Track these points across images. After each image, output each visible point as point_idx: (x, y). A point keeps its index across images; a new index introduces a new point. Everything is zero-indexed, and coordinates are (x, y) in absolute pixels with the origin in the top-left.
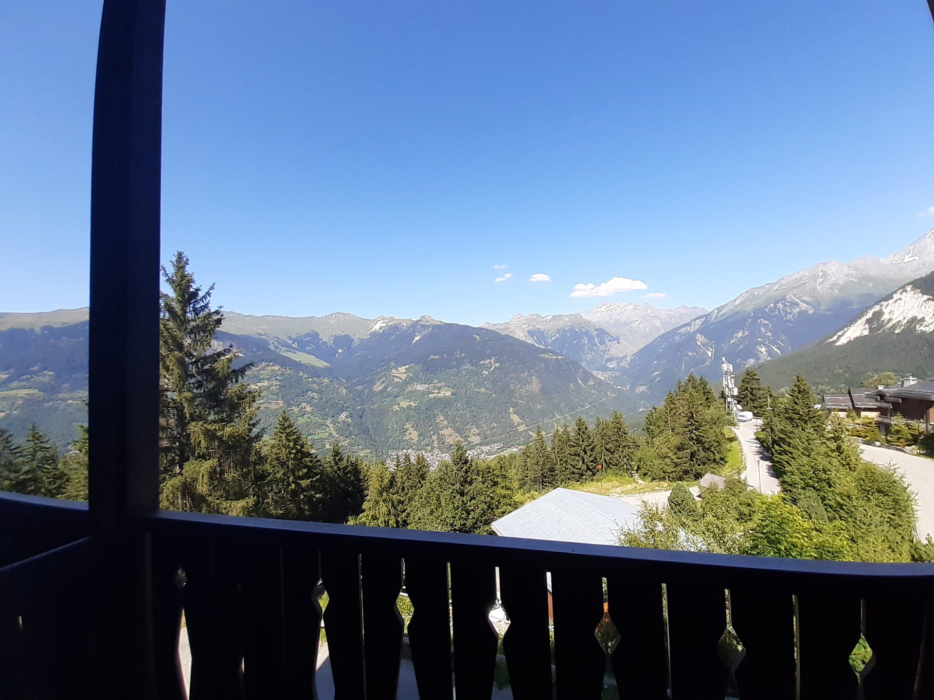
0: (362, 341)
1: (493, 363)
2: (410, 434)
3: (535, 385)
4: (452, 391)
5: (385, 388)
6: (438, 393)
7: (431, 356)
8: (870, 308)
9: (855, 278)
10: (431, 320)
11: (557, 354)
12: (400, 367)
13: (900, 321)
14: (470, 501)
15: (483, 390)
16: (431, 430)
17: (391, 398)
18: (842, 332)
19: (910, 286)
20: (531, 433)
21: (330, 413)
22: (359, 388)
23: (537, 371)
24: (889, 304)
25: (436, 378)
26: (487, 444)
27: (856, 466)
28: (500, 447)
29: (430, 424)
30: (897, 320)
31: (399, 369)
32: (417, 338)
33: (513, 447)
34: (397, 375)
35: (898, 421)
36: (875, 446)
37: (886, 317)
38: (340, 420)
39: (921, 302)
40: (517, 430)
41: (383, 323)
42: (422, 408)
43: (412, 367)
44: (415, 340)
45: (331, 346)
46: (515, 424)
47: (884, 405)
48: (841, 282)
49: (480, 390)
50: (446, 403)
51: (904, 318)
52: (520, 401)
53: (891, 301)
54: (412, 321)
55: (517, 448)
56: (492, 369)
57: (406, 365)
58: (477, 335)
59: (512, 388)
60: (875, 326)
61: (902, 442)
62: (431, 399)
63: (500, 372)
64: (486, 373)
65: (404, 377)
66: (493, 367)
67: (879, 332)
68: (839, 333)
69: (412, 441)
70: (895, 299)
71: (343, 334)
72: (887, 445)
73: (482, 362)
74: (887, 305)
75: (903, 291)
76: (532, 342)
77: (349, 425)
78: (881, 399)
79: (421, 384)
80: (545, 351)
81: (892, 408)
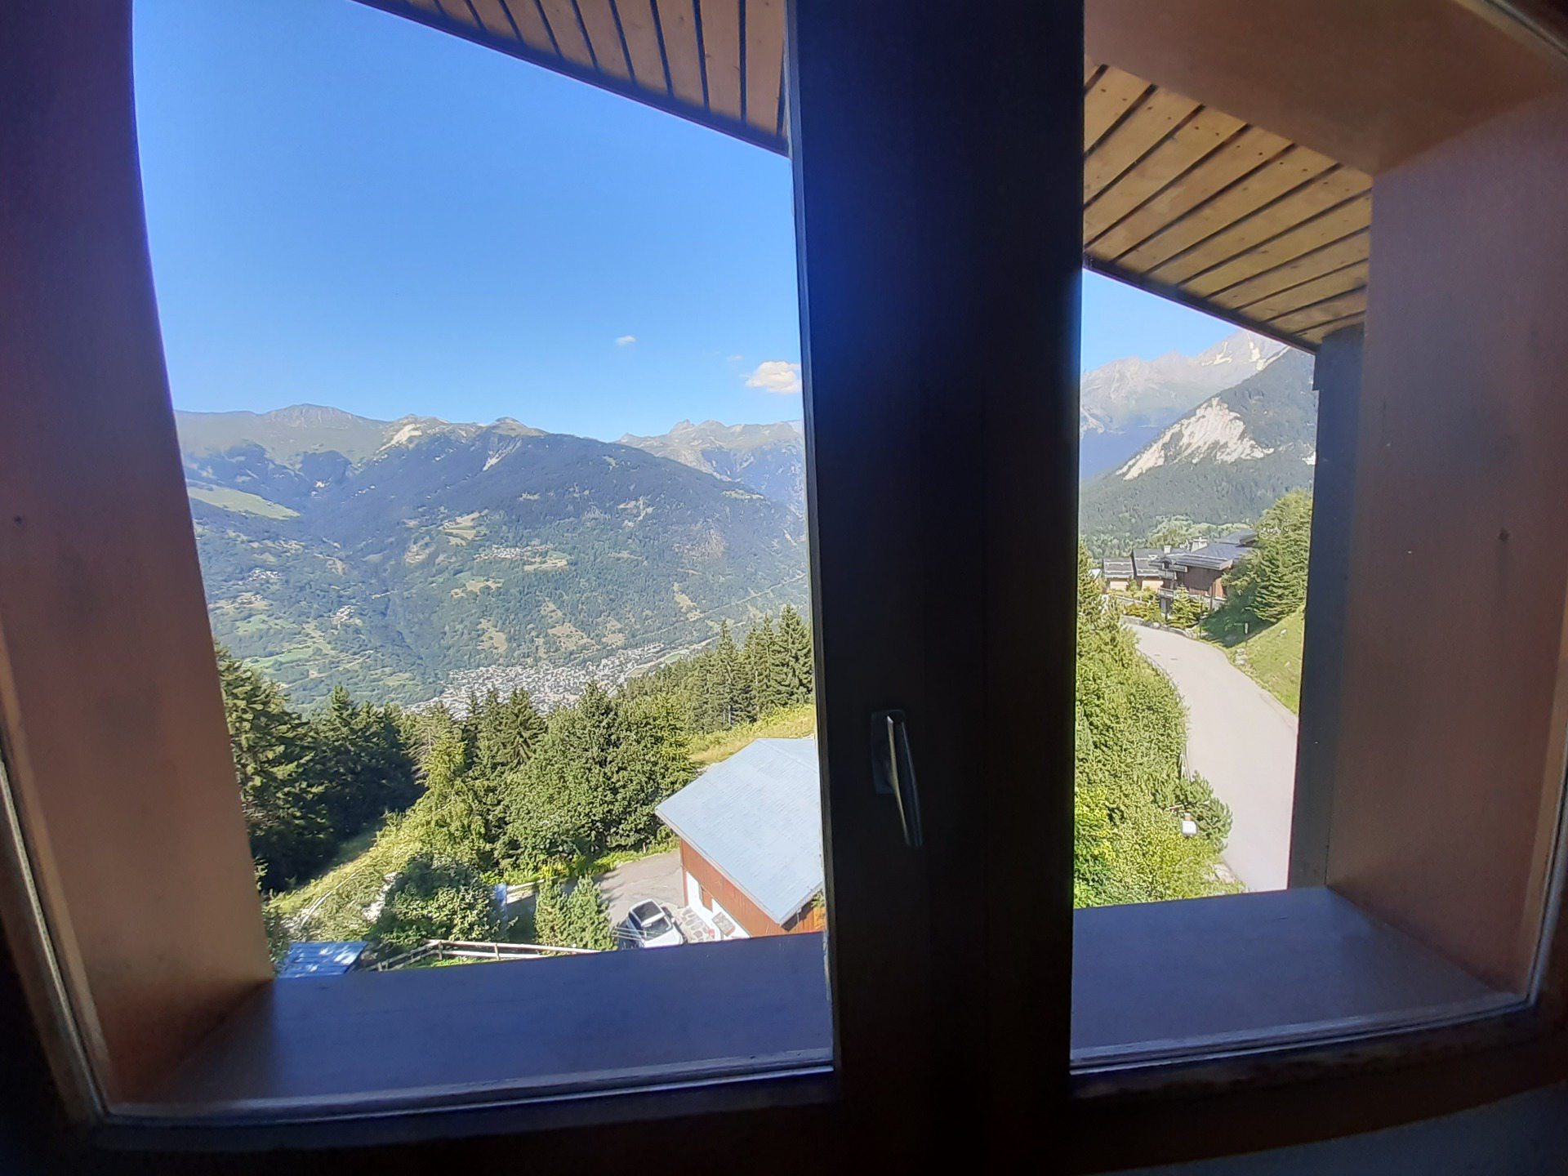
0: (370, 465)
1: (641, 507)
2: (491, 638)
3: (716, 544)
4: (569, 557)
5: (433, 556)
6: (540, 563)
7: (524, 496)
8: (1169, 427)
9: (1156, 384)
10: (519, 427)
11: (751, 491)
12: (460, 515)
13: (1200, 447)
14: (618, 772)
15: (625, 554)
16: (533, 629)
17: (446, 575)
18: (1133, 461)
19: (1217, 399)
20: (710, 623)
21: (312, 611)
22: (374, 558)
23: (717, 519)
24: (1189, 423)
25: (537, 536)
26: (636, 646)
27: (1130, 662)
28: (658, 649)
29: (529, 617)
30: (1196, 446)
31: (459, 519)
32: (493, 461)
33: (680, 648)
34: (455, 532)
35: (1180, 595)
36: (1153, 628)
37: (1185, 441)
38: (335, 621)
39: (1227, 421)
40: (687, 619)
41: (414, 429)
42: (512, 591)
43: (486, 515)
44: (488, 465)
45: (296, 475)
46: (683, 610)
47: (1169, 575)
48: (1139, 389)
49: (620, 555)
50: (555, 583)
51: (1205, 443)
52: (690, 571)
53: (1193, 419)
54: (481, 427)
55: (687, 648)
56: (641, 518)
57: (472, 512)
58: (610, 457)
59: (677, 550)
60: (1171, 453)
61: (1182, 623)
62: (528, 574)
63: (655, 524)
64: (631, 524)
65: (470, 535)
66: (642, 515)
67: (1175, 461)
68: (1131, 463)
69: (495, 651)
70: (1198, 415)
71: (323, 450)
72: (1166, 626)
73: (622, 506)
74: (1188, 425)
75: (1208, 406)
76: (710, 471)
77: (357, 631)
78: (1165, 567)
79: (507, 546)
80: (733, 486)
81: (1176, 578)
